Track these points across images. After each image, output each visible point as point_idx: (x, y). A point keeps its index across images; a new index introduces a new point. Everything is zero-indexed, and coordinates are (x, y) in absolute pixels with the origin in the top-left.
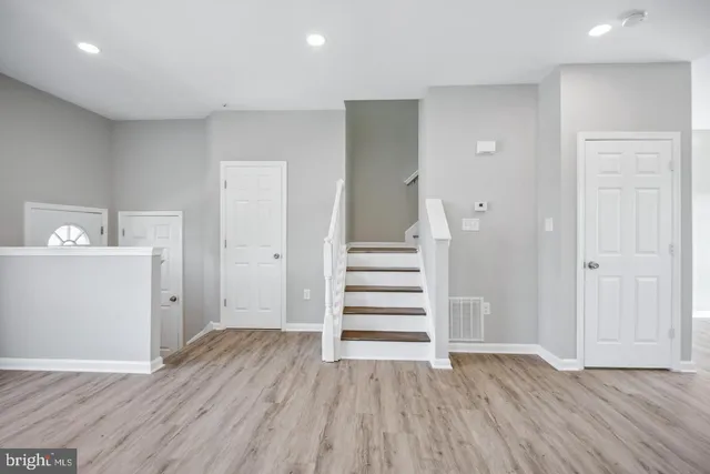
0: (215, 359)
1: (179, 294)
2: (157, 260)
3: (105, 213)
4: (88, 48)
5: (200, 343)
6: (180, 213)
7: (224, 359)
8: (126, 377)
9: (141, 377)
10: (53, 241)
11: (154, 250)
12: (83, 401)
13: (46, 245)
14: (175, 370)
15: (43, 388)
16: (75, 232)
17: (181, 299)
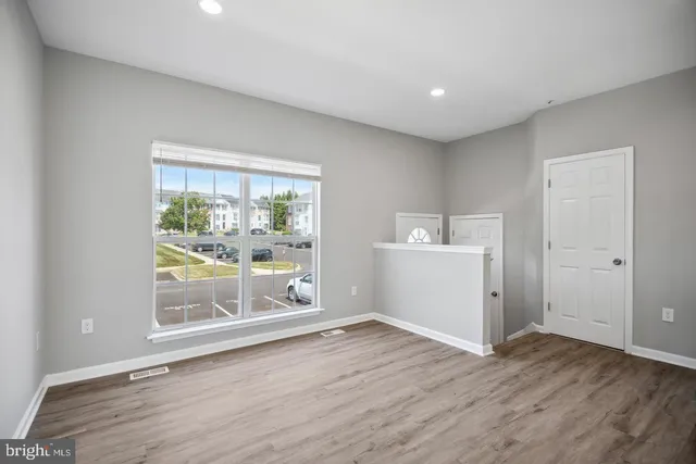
0: (543, 361)
1: (500, 291)
2: (487, 258)
3: (441, 217)
4: (437, 92)
5: (523, 341)
6: (500, 216)
7: (554, 365)
8: (464, 353)
9: (474, 356)
10: (411, 240)
11: (486, 249)
12: (438, 362)
13: (406, 242)
14: (504, 360)
15: (411, 343)
16: (423, 232)
17: (501, 296)
